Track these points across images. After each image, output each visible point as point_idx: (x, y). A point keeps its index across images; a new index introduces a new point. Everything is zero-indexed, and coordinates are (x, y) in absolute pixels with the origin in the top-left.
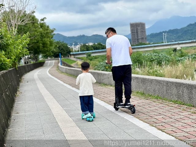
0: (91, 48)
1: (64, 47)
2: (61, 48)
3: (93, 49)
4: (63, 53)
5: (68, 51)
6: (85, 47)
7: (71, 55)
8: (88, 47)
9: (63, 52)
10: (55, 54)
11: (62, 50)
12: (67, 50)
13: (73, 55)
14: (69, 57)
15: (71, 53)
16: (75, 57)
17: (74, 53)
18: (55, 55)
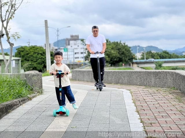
0: (156, 56)
1: (125, 50)
2: (122, 52)
3: (159, 58)
4: (124, 60)
5: (131, 57)
6: (150, 54)
7: (133, 63)
8: (153, 55)
9: (124, 58)
10: (111, 60)
11: (123, 55)
12: (129, 56)
13: (137, 63)
14: (130, 65)
15: (134, 61)
16: (138, 67)
17: (138, 61)
18: (112, 62)
